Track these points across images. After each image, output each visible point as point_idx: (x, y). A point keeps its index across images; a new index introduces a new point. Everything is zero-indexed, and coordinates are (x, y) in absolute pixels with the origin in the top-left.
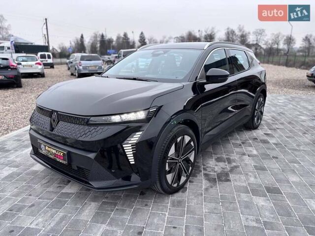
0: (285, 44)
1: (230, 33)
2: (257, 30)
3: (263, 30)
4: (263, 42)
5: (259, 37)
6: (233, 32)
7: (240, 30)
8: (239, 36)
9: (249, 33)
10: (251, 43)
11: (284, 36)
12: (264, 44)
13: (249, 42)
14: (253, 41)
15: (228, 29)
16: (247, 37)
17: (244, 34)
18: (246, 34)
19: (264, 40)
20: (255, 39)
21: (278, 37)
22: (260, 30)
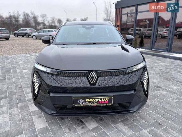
0: (58, 23)
1: (26, 15)
2: (42, 14)
3: (45, 15)
4: (47, 22)
5: (44, 19)
6: (28, 15)
7: (32, 14)
8: (32, 17)
9: (38, 16)
10: (40, 22)
11: (57, 19)
12: (47, 23)
13: (39, 21)
14: (41, 21)
15: (24, 12)
16: (37, 18)
17: (35, 16)
18: (36, 16)
19: (47, 21)
20: (42, 20)
21: (54, 19)
22: (44, 15)
